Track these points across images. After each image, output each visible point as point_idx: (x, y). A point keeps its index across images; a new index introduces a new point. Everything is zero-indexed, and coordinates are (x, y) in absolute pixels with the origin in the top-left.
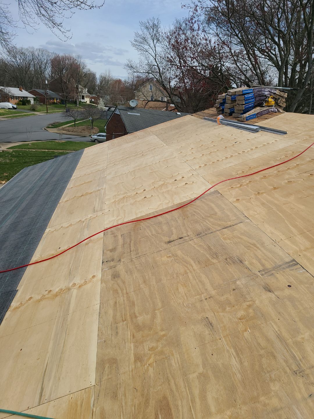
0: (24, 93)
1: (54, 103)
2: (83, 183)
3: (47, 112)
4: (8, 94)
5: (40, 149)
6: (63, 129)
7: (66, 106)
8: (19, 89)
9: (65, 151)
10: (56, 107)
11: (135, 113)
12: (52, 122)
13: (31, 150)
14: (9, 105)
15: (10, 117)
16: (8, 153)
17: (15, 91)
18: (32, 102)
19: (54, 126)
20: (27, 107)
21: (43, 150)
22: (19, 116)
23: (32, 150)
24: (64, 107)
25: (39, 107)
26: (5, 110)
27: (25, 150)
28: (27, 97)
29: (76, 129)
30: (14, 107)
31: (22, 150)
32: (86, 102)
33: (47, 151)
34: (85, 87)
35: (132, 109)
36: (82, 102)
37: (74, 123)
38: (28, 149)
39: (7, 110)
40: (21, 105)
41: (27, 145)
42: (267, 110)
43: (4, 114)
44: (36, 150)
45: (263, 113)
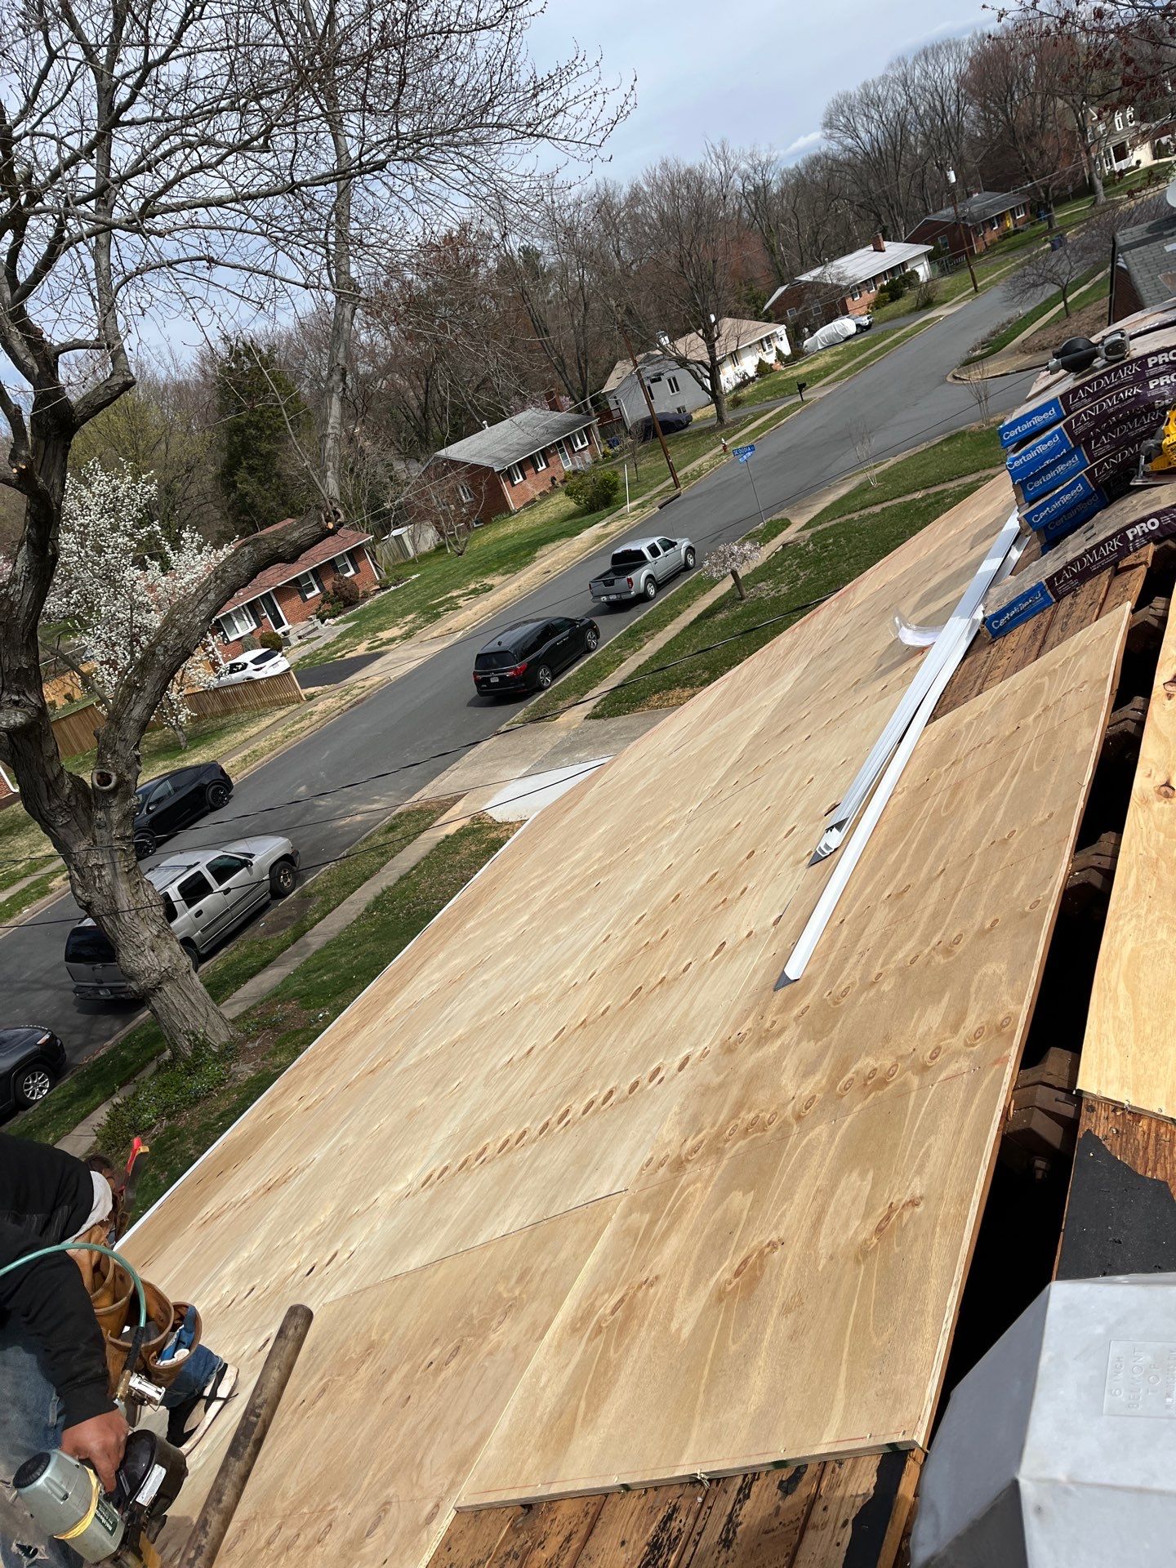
0: (896, 252)
1: (1003, 237)
3: (976, 287)
4: (840, 288)
5: (900, 496)
6: (1025, 349)
7: (1050, 226)
8: (871, 248)
10: (1012, 249)
12: (982, 333)
14: (847, 324)
15: (847, 372)
16: (797, 550)
17: (861, 264)
18: (923, 271)
19: (991, 345)
20: (906, 301)
21: (908, 499)
22: (877, 354)
24: (1045, 233)
25: (947, 282)
26: (836, 349)
27: (849, 517)
28: (903, 265)
29: (1072, 326)
30: (863, 323)
33: (921, 495)
34: (1121, 104)
36: (1120, 174)
37: (1062, 304)
38: (861, 508)
39: (839, 348)
40: (886, 303)
41: (864, 488)
42: (1114, 536)
43: (827, 370)
44: (885, 505)
45: (1092, 564)
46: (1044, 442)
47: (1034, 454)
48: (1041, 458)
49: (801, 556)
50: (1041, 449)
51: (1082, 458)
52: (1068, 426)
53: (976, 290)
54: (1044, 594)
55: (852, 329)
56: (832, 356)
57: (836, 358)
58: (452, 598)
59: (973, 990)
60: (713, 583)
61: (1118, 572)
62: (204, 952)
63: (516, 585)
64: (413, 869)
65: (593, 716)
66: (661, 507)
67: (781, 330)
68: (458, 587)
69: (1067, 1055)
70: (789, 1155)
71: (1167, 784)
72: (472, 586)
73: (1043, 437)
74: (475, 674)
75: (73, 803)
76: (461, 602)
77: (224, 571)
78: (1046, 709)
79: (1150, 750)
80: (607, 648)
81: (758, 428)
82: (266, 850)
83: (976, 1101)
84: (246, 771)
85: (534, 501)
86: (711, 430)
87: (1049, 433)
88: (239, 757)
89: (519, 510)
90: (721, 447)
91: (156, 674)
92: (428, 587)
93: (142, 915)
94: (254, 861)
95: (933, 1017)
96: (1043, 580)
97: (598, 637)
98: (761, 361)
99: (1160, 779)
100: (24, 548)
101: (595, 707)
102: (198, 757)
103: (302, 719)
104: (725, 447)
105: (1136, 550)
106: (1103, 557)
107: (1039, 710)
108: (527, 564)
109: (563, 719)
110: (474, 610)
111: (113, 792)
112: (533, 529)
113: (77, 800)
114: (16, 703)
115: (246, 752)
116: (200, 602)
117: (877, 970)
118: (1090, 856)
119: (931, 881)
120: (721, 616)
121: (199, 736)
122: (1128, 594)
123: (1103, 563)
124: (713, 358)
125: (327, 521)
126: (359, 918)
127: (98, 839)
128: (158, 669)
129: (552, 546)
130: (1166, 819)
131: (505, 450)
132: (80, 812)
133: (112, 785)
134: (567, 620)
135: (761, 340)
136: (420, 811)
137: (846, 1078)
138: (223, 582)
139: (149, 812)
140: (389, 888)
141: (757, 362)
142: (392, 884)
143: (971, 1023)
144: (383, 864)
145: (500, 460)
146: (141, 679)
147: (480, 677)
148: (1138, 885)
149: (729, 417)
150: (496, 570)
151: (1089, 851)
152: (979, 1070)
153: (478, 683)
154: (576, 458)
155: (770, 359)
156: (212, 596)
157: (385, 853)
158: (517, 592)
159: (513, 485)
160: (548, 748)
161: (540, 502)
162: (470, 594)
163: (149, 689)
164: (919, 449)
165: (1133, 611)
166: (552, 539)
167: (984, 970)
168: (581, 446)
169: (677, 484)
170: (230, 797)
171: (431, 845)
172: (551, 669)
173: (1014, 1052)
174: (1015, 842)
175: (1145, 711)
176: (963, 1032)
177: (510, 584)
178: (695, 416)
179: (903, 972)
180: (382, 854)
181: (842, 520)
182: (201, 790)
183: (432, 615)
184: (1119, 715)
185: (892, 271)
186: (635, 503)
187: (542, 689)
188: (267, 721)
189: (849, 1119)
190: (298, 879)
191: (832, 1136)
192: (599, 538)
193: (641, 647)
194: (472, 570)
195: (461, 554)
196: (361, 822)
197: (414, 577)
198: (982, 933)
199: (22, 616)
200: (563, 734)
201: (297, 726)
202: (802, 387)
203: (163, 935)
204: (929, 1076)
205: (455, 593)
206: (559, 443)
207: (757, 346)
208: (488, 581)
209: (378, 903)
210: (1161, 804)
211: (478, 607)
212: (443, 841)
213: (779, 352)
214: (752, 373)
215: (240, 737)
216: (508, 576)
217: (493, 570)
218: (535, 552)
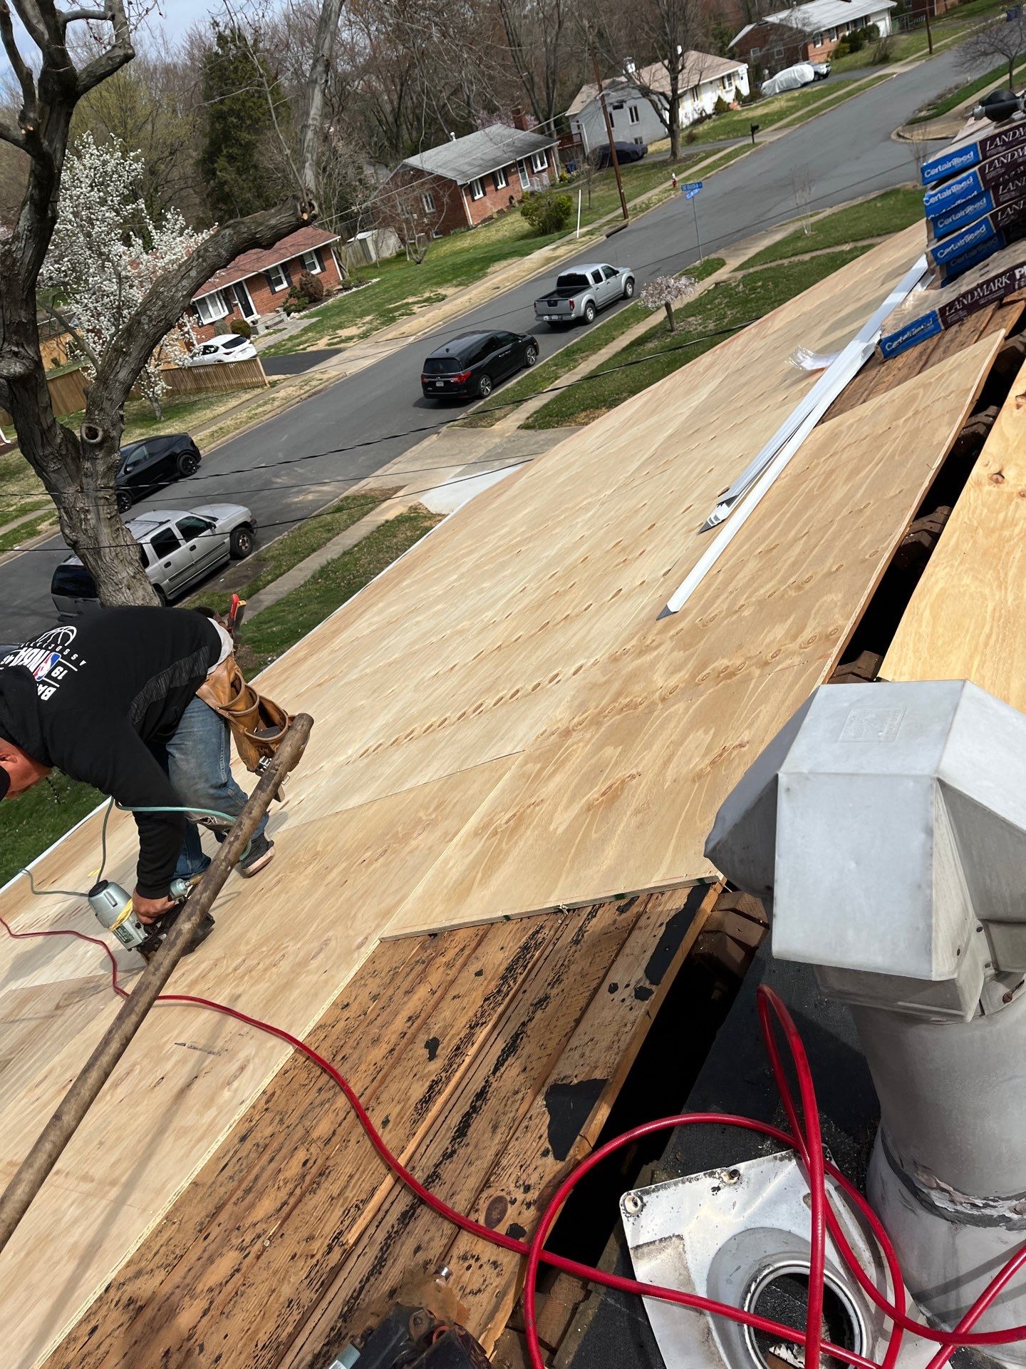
0: (857, 6)
3: (931, 49)
5: (829, 247)
12: (931, 95)
13: (798, 258)
14: (806, 70)
15: (800, 118)
16: (728, 290)
17: (824, 13)
18: (884, 28)
19: (937, 108)
20: (863, 54)
21: (836, 250)
22: (829, 104)
23: (803, 257)
25: (905, 40)
26: (790, 95)
27: (780, 262)
28: (866, 18)
30: (821, 71)
31: (770, 265)
33: (849, 247)
38: (792, 255)
39: (797, 93)
40: (845, 54)
41: (798, 236)
42: (1003, 274)
43: (781, 115)
44: (814, 254)
45: (981, 298)
46: (960, 182)
47: (948, 193)
48: (955, 197)
49: (731, 296)
50: (955, 189)
51: (989, 202)
52: (982, 170)
53: (931, 52)
54: (935, 321)
55: (810, 77)
56: (788, 100)
57: (791, 104)
58: (408, 304)
59: (813, 612)
60: (648, 313)
61: (1001, 306)
62: (170, 598)
63: (467, 297)
64: (356, 546)
65: (525, 427)
66: (608, 236)
67: (743, 69)
68: (414, 295)
69: (876, 657)
70: (653, 723)
71: (999, 473)
72: (427, 295)
73: (959, 178)
74: (423, 377)
75: (64, 452)
76: (415, 309)
77: (206, 250)
78: (916, 413)
79: (992, 446)
80: (545, 365)
81: (708, 167)
82: (229, 516)
83: (801, 682)
84: (213, 445)
85: (491, 218)
86: (663, 165)
87: (964, 175)
88: (207, 432)
89: (477, 225)
90: (671, 182)
91: (141, 341)
92: (386, 291)
93: (121, 558)
94: (217, 524)
95: (779, 631)
96: (937, 309)
97: (537, 353)
98: (719, 97)
99: (995, 469)
100: (27, 207)
101: (528, 418)
102: (171, 428)
103: (265, 403)
104: (674, 183)
105: (1020, 288)
106: (992, 292)
107: (910, 413)
108: (480, 278)
109: (498, 426)
110: (427, 317)
111: (99, 446)
112: (487, 245)
113: (67, 450)
114: (16, 354)
115: (214, 428)
116: (183, 277)
117: (742, 602)
118: (925, 523)
119: (796, 540)
120: (650, 345)
121: (173, 410)
122: (1005, 324)
123: (990, 297)
124: (674, 90)
125: (303, 212)
126: (305, 583)
127: (85, 487)
128: (143, 337)
129: (504, 263)
130: (991, 499)
131: (469, 164)
132: (69, 461)
133: (99, 439)
134: (511, 334)
135: (723, 78)
136: (364, 496)
137: (704, 673)
138: (204, 261)
139: (126, 472)
140: (333, 560)
141: (716, 100)
142: (336, 557)
143: (807, 634)
144: (329, 539)
145: (464, 174)
146: (127, 344)
147: (427, 380)
148: (957, 544)
149: (682, 153)
150: (450, 281)
151: (925, 519)
152: (806, 663)
153: (425, 385)
154: (535, 179)
155: (729, 97)
156: (193, 273)
157: (332, 531)
158: (468, 304)
159: (473, 200)
160: (482, 451)
161: (497, 220)
162: (424, 301)
163: (134, 354)
164: (856, 202)
165: (1006, 338)
166: (505, 256)
167: (825, 598)
168: (540, 168)
169: (625, 216)
170: (198, 467)
171: (372, 527)
172: (492, 380)
173: (836, 651)
174: (868, 512)
175: (995, 418)
176: (800, 640)
177: (462, 295)
178: (651, 149)
179: (761, 603)
180: (329, 531)
181: (773, 264)
182: (172, 458)
183: (388, 318)
184: (974, 420)
185: (855, 22)
186: (585, 229)
187: (481, 397)
188: (233, 403)
189: (702, 698)
190: (255, 544)
191: (687, 709)
192: (548, 260)
193: (575, 367)
194: (428, 279)
195: (419, 263)
196: (312, 501)
197: (374, 281)
198: (830, 574)
199: (23, 272)
200: (497, 440)
201: (260, 409)
202: (755, 129)
203: (138, 576)
204: (767, 669)
205: (410, 300)
206: (520, 163)
207: (718, 83)
208: (442, 291)
209: (323, 572)
210: (991, 488)
211: (431, 314)
212: (383, 525)
213: (738, 91)
214: (709, 110)
215: (208, 414)
216: (461, 288)
217: (447, 281)
218: (488, 267)
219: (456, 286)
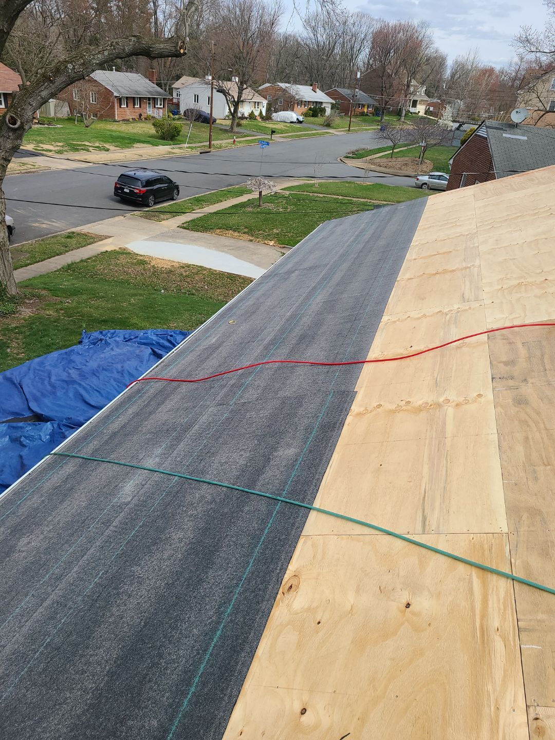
0: (319, 96)
1: (363, 114)
2: (435, 253)
3: (349, 129)
4: (294, 97)
5: (330, 194)
6: (372, 162)
7: (381, 119)
8: (311, 87)
9: (369, 201)
10: (364, 121)
11: (518, 134)
12: (354, 148)
13: (316, 194)
14: (293, 116)
15: (292, 136)
16: (284, 197)
17: (306, 92)
18: (328, 111)
19: (357, 155)
20: (320, 120)
21: (335, 197)
22: (305, 135)
23: (318, 195)
24: (379, 121)
25: (337, 120)
26: (285, 124)
27: (308, 193)
28: (321, 103)
29: (393, 162)
30: (300, 119)
31: (303, 193)
32: (419, 112)
33: (340, 197)
34: (422, 84)
35: (514, 126)
36: (411, 113)
37: (392, 151)
38: (312, 192)
39: (288, 125)
40: (310, 116)
43: (282, 132)
44: (324, 195)
55: (295, 120)
56: (284, 126)
57: (286, 128)
58: (84, 145)
60: (250, 192)
63: (122, 154)
65: (183, 227)
66: (201, 153)
67: (265, 102)
68: (88, 142)
72: (97, 145)
74: (116, 184)
80: (183, 201)
81: (249, 140)
85: (128, 120)
86: (226, 131)
89: (119, 121)
91: (63, 78)
97: (178, 195)
98: (252, 112)
101: (182, 224)
104: (234, 141)
108: (129, 147)
109: (165, 223)
110: (99, 156)
111: (14, 130)
112: (128, 133)
120: (248, 209)
124: (239, 97)
126: (57, 270)
128: (66, 76)
129: (142, 145)
131: (122, 87)
133: (16, 126)
135: (255, 102)
136: (84, 235)
140: (75, 263)
141: (250, 112)
142: (76, 261)
144: (67, 251)
145: (119, 91)
146: (54, 76)
147: (118, 186)
149: (236, 129)
150: (111, 142)
153: (116, 188)
154: (155, 110)
155: (257, 113)
157: (68, 247)
158: (124, 158)
159: (120, 107)
160: (158, 232)
161: (132, 123)
162: (95, 147)
166: (144, 142)
168: (159, 106)
169: (210, 147)
171: (95, 252)
172: (155, 198)
177: (119, 152)
178: (217, 122)
180: (66, 246)
183: (74, 148)
185: (316, 103)
186: (188, 145)
187: (148, 206)
192: (170, 153)
193: (204, 208)
194: (96, 137)
195: (87, 127)
196: (47, 228)
200: (166, 229)
202: (273, 132)
205: (86, 144)
206: (149, 99)
207: (253, 104)
209: (70, 267)
211: (101, 155)
212: (105, 252)
213: (261, 112)
214: (246, 115)
216: (118, 148)
217: (109, 142)
218: (134, 144)
219: (115, 146)
